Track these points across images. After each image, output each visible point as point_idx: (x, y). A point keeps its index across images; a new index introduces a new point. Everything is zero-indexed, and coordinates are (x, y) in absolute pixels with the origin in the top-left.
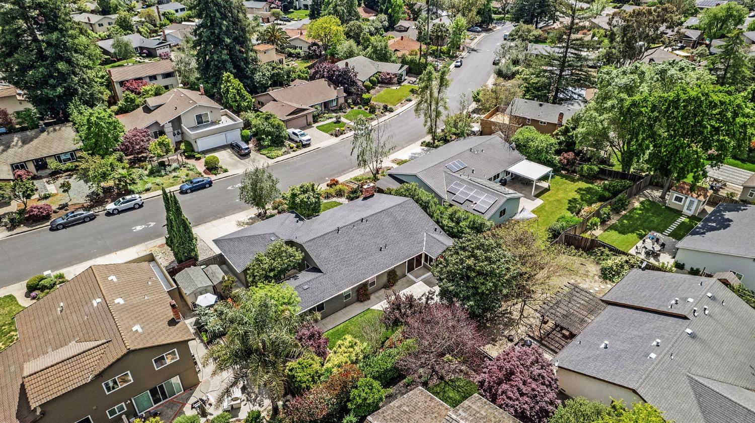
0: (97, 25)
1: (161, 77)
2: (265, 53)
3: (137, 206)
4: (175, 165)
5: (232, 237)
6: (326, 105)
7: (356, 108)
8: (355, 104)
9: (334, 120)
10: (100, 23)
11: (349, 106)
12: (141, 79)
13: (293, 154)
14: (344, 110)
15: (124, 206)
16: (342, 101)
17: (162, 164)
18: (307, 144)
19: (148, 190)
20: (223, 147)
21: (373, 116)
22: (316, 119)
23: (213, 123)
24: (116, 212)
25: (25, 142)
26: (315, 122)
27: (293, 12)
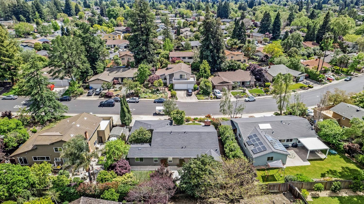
0: (189, 36)
1: (187, 58)
2: (237, 56)
3: (136, 102)
4: (161, 91)
5: (142, 122)
6: (243, 83)
7: (259, 88)
8: (260, 86)
9: (242, 91)
10: (190, 35)
11: (256, 86)
12: (179, 57)
13: (210, 100)
14: (251, 88)
15: (132, 100)
16: (253, 83)
17: (158, 90)
18: (219, 98)
19: (145, 98)
20: (184, 90)
21: (265, 94)
22: (234, 88)
23: (186, 79)
24: (128, 102)
25: (123, 71)
26: (233, 89)
27: (278, 40)
